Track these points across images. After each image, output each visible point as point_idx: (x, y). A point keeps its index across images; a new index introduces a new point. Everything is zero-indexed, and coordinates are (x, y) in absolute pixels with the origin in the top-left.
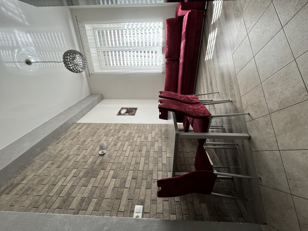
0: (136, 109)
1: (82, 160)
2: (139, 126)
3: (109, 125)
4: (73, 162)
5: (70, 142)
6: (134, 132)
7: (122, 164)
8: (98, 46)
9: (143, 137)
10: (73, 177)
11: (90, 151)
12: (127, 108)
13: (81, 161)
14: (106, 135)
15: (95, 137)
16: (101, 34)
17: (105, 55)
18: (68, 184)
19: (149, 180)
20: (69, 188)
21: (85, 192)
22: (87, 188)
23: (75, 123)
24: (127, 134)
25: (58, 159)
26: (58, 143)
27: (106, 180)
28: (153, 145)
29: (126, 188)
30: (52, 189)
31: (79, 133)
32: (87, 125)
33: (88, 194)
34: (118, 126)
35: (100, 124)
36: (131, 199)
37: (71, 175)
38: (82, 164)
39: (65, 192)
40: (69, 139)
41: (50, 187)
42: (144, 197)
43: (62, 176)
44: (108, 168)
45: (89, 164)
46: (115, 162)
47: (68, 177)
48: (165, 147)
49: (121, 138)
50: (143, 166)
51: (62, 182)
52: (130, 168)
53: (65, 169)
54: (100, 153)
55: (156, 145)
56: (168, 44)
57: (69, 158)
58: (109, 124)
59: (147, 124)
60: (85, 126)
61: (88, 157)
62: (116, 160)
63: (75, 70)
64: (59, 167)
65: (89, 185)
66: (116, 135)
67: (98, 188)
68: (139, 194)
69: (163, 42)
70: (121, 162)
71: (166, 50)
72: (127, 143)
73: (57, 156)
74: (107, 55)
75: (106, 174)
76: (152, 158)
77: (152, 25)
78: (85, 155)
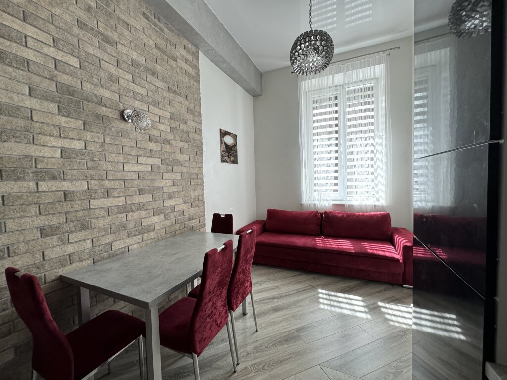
0: (235, 162)
1: (104, 75)
2: (200, 175)
3: (197, 119)
4: (98, 55)
5: (151, 43)
6: (185, 170)
7: (102, 163)
8: (346, 87)
9: (174, 189)
10: (55, 60)
11: (132, 88)
12: (235, 145)
13: (102, 74)
14: (172, 117)
15: (166, 94)
16: (367, 93)
17: (330, 99)
18: (30, 51)
19: (66, 227)
20: (19, 54)
21: (10, 95)
22: (27, 98)
23: (197, 47)
24: (180, 157)
25: (102, 20)
26: (146, 18)
27: (53, 136)
28: (156, 213)
29: (37, 183)
30: (9, 14)
31: (175, 60)
32: (194, 74)
33: (7, 101)
34: (197, 137)
35: (198, 101)
36: (6, 202)
37: (60, 56)
38: (95, 76)
39: (6, 47)
40: (159, 41)
41: (16, 7)
42: (15, 228)
43: (54, 33)
44: (88, 136)
45: (95, 91)
46: (107, 147)
47: (52, 50)
48: (153, 237)
49: (167, 148)
50: (102, 205)
51: (35, 37)
52: (93, 182)
53: (76, 40)
54: (129, 112)
55: (156, 219)
56: (349, 216)
57: (107, 45)
58: (201, 117)
59: (203, 190)
60: (191, 69)
61: (113, 88)
62: (111, 149)
63: (294, 54)
64: (81, 24)
65: (34, 101)
66: (175, 137)
67: (28, 123)
68: (22, 217)
69: (352, 205)
70: (107, 158)
71: (338, 213)
72: (157, 162)
73: (111, 17)
74: (331, 103)
75: (72, 134)
76: (124, 220)
77: (380, 186)
78: (120, 79)
